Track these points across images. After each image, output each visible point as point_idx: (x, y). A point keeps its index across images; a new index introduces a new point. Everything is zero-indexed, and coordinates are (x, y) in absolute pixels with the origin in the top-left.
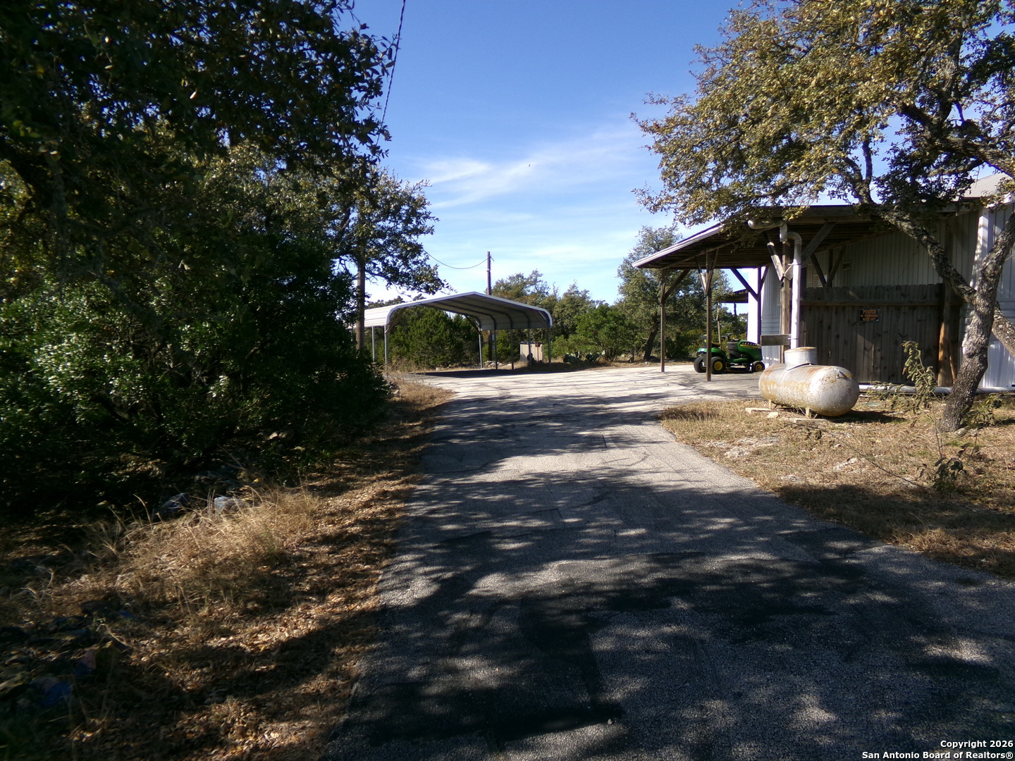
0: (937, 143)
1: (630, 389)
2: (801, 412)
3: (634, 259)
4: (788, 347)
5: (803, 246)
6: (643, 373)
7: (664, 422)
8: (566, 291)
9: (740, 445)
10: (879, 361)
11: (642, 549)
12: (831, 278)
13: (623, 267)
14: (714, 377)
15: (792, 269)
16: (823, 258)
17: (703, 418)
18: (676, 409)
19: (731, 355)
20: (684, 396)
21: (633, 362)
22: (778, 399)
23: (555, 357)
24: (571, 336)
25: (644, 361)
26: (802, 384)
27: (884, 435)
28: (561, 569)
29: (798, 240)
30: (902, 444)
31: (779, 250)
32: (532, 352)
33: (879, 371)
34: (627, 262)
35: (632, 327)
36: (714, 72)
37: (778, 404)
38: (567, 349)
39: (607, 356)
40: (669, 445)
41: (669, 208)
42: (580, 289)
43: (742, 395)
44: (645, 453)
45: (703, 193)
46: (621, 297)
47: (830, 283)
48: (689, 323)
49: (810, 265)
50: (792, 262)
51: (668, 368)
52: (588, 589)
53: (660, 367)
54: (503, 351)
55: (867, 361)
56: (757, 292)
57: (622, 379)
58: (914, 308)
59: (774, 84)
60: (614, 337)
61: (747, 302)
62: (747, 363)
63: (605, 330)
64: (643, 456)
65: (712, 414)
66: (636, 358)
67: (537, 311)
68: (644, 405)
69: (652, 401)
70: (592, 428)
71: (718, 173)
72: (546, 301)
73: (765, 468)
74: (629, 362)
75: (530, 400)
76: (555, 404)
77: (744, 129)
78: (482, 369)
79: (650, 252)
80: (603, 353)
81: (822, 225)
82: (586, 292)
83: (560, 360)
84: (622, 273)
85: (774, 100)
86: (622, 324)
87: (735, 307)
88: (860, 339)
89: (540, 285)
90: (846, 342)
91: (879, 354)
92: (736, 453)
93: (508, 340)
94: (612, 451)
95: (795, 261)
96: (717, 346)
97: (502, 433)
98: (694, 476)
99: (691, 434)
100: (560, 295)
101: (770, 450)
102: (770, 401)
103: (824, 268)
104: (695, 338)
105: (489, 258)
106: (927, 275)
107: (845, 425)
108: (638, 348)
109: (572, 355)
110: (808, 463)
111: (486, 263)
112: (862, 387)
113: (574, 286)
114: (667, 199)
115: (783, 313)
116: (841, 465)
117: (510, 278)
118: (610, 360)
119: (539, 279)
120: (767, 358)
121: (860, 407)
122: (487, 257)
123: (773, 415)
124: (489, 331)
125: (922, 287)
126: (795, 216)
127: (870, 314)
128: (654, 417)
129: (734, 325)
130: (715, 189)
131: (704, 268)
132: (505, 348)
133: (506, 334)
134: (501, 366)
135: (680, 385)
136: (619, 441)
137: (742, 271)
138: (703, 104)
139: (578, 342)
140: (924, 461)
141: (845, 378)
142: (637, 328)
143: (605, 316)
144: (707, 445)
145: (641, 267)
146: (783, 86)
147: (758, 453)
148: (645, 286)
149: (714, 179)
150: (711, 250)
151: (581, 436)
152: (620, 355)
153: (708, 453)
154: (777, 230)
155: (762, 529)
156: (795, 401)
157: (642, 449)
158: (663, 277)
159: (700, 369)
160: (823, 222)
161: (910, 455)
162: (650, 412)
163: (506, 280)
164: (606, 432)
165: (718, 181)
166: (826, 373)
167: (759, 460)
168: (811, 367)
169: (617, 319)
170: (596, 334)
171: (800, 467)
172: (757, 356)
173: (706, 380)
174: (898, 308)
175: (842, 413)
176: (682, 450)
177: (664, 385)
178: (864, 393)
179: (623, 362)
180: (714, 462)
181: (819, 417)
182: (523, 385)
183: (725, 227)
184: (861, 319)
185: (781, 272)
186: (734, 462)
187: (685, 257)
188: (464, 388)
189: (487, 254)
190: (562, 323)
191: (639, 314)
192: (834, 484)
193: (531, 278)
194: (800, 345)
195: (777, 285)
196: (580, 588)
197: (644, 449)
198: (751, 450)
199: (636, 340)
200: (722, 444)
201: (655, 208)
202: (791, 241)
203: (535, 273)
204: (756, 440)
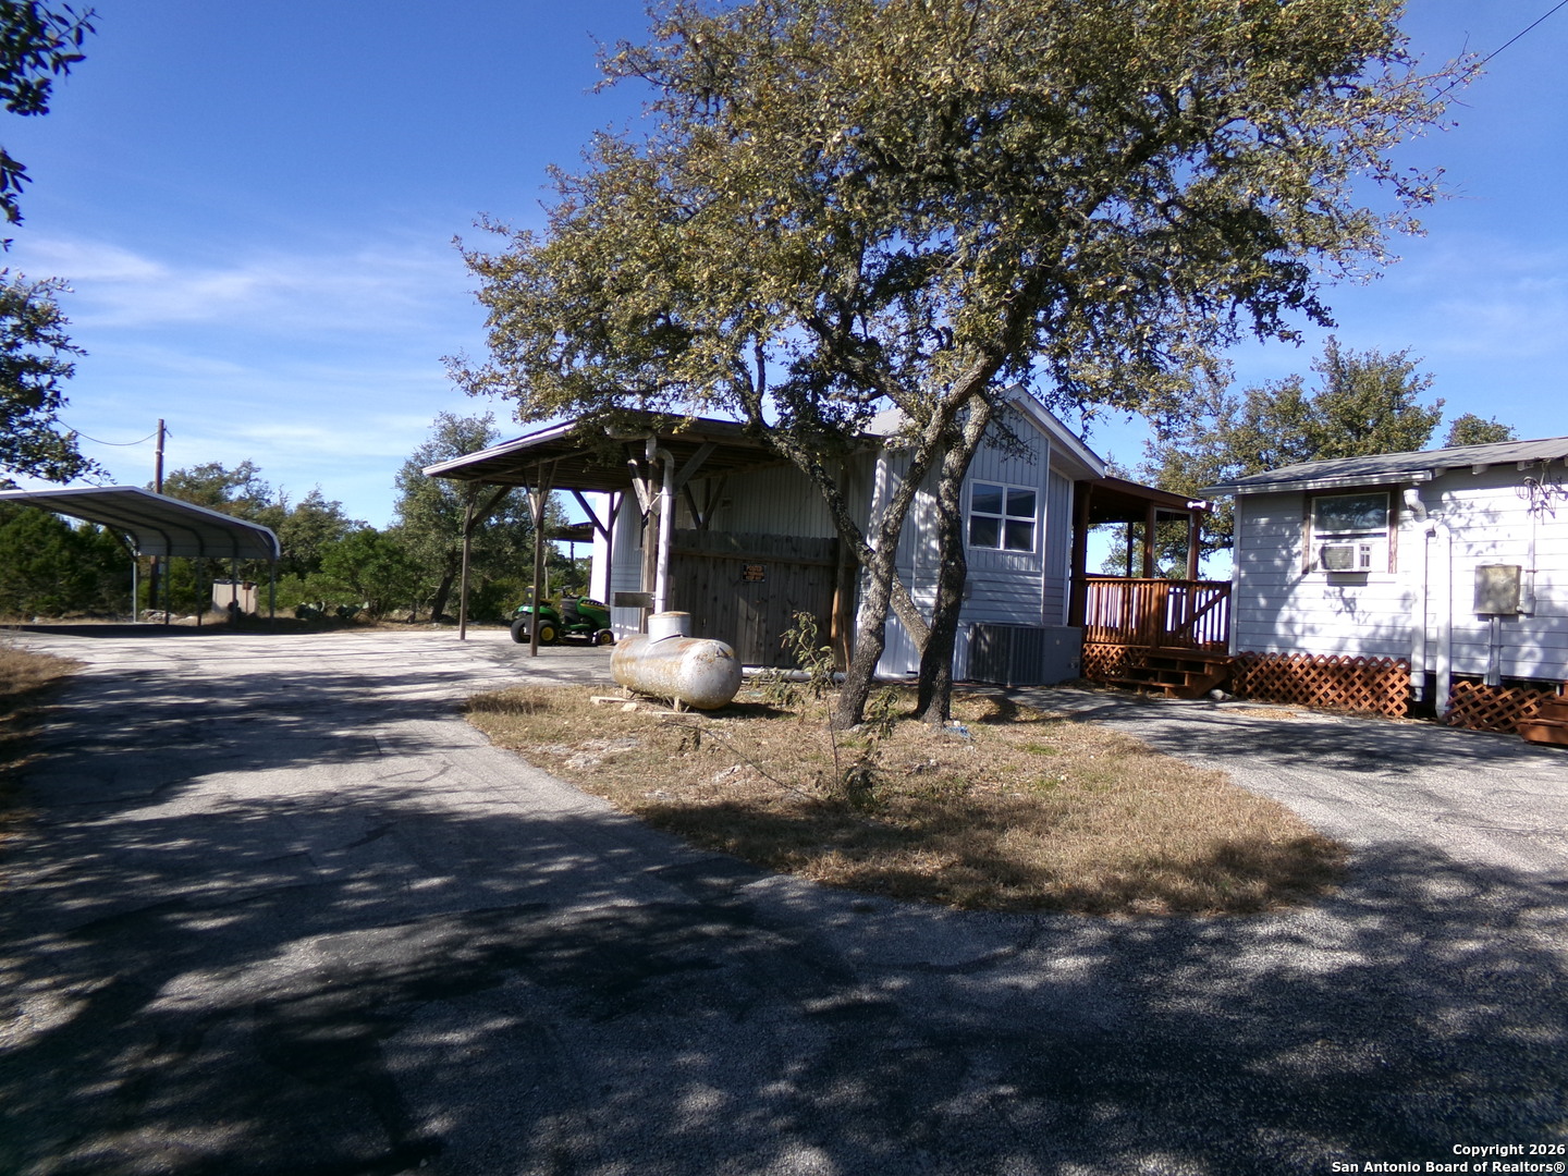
0: (837, 362)
1: (413, 665)
2: (669, 703)
3: (422, 462)
4: (651, 611)
5: (676, 471)
6: (431, 640)
7: (469, 716)
8: (302, 501)
9: (585, 749)
10: (763, 634)
11: (453, 905)
12: (707, 518)
13: (406, 474)
14: (541, 650)
15: (660, 500)
16: (697, 488)
17: (529, 712)
18: (487, 697)
19: (566, 618)
20: (496, 678)
21: (413, 622)
22: (637, 685)
23: (281, 609)
24: (310, 574)
25: (431, 622)
26: (672, 663)
27: (772, 735)
28: (322, 947)
29: (670, 461)
30: (793, 746)
31: (644, 471)
32: (238, 598)
33: (763, 649)
34: (410, 465)
35: (414, 567)
36: (572, 208)
37: (636, 692)
38: (300, 595)
39: (372, 611)
40: (480, 750)
41: (495, 391)
42: (327, 499)
43: (584, 679)
44: (444, 763)
45: (547, 376)
46: (398, 519)
47: (706, 526)
48: (502, 565)
49: (681, 496)
50: (660, 490)
51: (471, 634)
52: (370, 976)
53: (459, 633)
54: (177, 593)
55: (749, 635)
56: (606, 528)
57: (398, 648)
58: (805, 567)
59: (651, 247)
60: (385, 581)
61: (592, 541)
62: (590, 633)
63: (371, 568)
64: (442, 767)
65: (541, 706)
66: (419, 616)
67: (254, 529)
68: (436, 689)
69: (449, 684)
70: (356, 723)
71: (570, 352)
72: (266, 514)
73: (622, 781)
74: (406, 622)
75: (239, 678)
76: (286, 686)
77: (609, 298)
78: (135, 623)
79: (449, 453)
80: (366, 606)
81: (701, 444)
82: (336, 503)
83: (288, 614)
84: (402, 482)
85: (651, 267)
86: (398, 562)
87: (572, 547)
88: (742, 603)
89: (255, 486)
90: (725, 608)
91: (764, 626)
92: (581, 762)
93: (188, 574)
94: (390, 761)
95: (664, 489)
96: (546, 604)
97: (191, 734)
98: (522, 795)
99: (513, 735)
100: (292, 506)
101: (628, 758)
102: (625, 687)
103: (699, 504)
104: (508, 590)
105: (163, 431)
106: (820, 527)
107: (724, 721)
108: (422, 601)
109: (311, 606)
110: (680, 773)
111: (155, 441)
112: (745, 670)
113: (316, 494)
114: (493, 377)
115: (646, 562)
116: (722, 775)
117: (198, 469)
118: (375, 618)
119: (254, 475)
120: (618, 625)
121: (741, 697)
122: (157, 430)
123: (630, 707)
124: (152, 559)
125: (815, 539)
126: (679, 430)
127: (755, 571)
128: (457, 709)
129: (568, 574)
130: (565, 373)
131: (535, 486)
132: (180, 588)
133: (185, 565)
134: (175, 620)
135: (491, 660)
136: (400, 745)
137: (588, 496)
138: (556, 249)
139: (323, 586)
140: (819, 767)
141: (726, 656)
142: (422, 569)
143: (371, 546)
144: (538, 751)
145: (435, 475)
146: (663, 252)
147: (611, 761)
148: (439, 505)
149: (564, 360)
150: (547, 461)
151: (336, 737)
152: (392, 610)
153: (540, 762)
154: (642, 444)
155: (621, 866)
156: (661, 687)
157: (439, 756)
158: (470, 493)
159: (520, 638)
160: (700, 440)
161: (801, 760)
162: (447, 700)
163: (189, 470)
164: (379, 731)
165: (569, 362)
166: (702, 647)
167: (613, 771)
168: (682, 640)
169: (391, 553)
170: (354, 574)
171: (670, 779)
172: (603, 622)
173: (530, 654)
174: (788, 566)
175: (719, 705)
176: (501, 757)
177: (465, 660)
178: (747, 678)
179: (398, 622)
180: (549, 774)
181: (692, 710)
182: (223, 653)
183: (574, 428)
184: (744, 577)
185: (645, 503)
186: (579, 774)
187: (507, 467)
188: (103, 656)
189: (157, 423)
190: (292, 552)
191: (427, 547)
192: (716, 799)
193: (239, 473)
194: (667, 608)
195: (636, 521)
196: (358, 973)
197: (442, 757)
198: (602, 756)
199: (420, 587)
200: (559, 748)
201: (474, 389)
202: (660, 461)
203: (247, 465)
204: (608, 742)
